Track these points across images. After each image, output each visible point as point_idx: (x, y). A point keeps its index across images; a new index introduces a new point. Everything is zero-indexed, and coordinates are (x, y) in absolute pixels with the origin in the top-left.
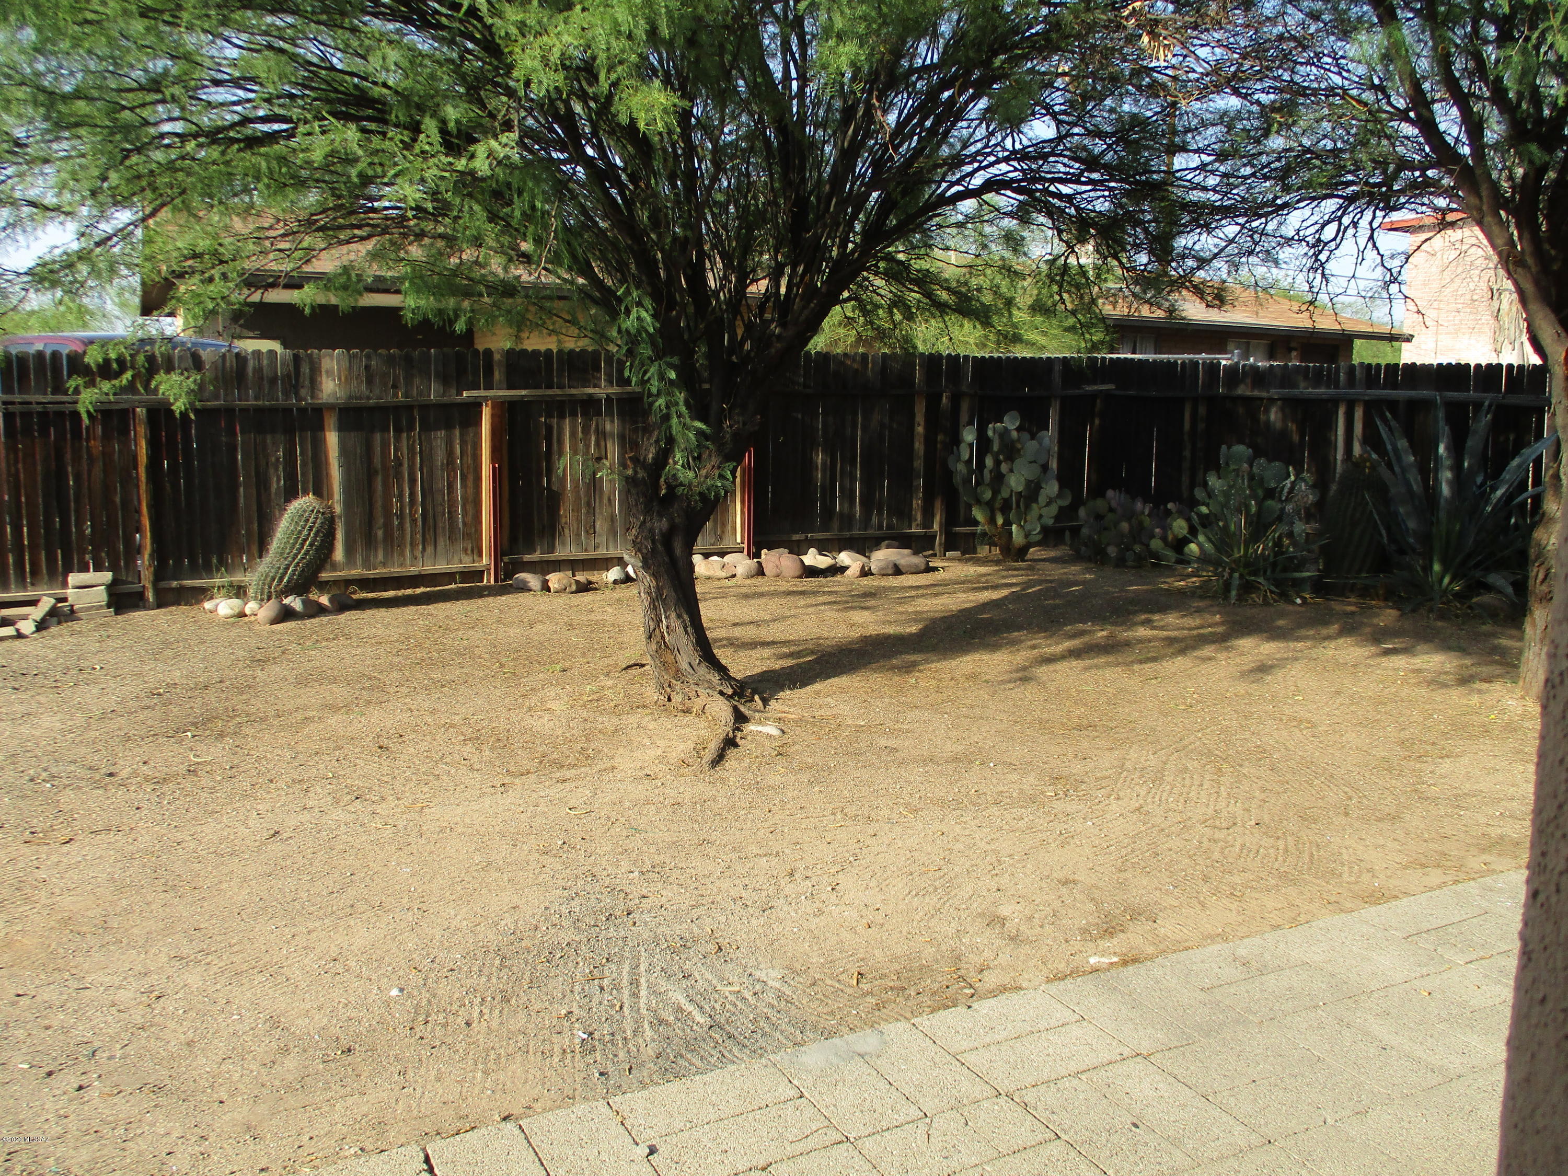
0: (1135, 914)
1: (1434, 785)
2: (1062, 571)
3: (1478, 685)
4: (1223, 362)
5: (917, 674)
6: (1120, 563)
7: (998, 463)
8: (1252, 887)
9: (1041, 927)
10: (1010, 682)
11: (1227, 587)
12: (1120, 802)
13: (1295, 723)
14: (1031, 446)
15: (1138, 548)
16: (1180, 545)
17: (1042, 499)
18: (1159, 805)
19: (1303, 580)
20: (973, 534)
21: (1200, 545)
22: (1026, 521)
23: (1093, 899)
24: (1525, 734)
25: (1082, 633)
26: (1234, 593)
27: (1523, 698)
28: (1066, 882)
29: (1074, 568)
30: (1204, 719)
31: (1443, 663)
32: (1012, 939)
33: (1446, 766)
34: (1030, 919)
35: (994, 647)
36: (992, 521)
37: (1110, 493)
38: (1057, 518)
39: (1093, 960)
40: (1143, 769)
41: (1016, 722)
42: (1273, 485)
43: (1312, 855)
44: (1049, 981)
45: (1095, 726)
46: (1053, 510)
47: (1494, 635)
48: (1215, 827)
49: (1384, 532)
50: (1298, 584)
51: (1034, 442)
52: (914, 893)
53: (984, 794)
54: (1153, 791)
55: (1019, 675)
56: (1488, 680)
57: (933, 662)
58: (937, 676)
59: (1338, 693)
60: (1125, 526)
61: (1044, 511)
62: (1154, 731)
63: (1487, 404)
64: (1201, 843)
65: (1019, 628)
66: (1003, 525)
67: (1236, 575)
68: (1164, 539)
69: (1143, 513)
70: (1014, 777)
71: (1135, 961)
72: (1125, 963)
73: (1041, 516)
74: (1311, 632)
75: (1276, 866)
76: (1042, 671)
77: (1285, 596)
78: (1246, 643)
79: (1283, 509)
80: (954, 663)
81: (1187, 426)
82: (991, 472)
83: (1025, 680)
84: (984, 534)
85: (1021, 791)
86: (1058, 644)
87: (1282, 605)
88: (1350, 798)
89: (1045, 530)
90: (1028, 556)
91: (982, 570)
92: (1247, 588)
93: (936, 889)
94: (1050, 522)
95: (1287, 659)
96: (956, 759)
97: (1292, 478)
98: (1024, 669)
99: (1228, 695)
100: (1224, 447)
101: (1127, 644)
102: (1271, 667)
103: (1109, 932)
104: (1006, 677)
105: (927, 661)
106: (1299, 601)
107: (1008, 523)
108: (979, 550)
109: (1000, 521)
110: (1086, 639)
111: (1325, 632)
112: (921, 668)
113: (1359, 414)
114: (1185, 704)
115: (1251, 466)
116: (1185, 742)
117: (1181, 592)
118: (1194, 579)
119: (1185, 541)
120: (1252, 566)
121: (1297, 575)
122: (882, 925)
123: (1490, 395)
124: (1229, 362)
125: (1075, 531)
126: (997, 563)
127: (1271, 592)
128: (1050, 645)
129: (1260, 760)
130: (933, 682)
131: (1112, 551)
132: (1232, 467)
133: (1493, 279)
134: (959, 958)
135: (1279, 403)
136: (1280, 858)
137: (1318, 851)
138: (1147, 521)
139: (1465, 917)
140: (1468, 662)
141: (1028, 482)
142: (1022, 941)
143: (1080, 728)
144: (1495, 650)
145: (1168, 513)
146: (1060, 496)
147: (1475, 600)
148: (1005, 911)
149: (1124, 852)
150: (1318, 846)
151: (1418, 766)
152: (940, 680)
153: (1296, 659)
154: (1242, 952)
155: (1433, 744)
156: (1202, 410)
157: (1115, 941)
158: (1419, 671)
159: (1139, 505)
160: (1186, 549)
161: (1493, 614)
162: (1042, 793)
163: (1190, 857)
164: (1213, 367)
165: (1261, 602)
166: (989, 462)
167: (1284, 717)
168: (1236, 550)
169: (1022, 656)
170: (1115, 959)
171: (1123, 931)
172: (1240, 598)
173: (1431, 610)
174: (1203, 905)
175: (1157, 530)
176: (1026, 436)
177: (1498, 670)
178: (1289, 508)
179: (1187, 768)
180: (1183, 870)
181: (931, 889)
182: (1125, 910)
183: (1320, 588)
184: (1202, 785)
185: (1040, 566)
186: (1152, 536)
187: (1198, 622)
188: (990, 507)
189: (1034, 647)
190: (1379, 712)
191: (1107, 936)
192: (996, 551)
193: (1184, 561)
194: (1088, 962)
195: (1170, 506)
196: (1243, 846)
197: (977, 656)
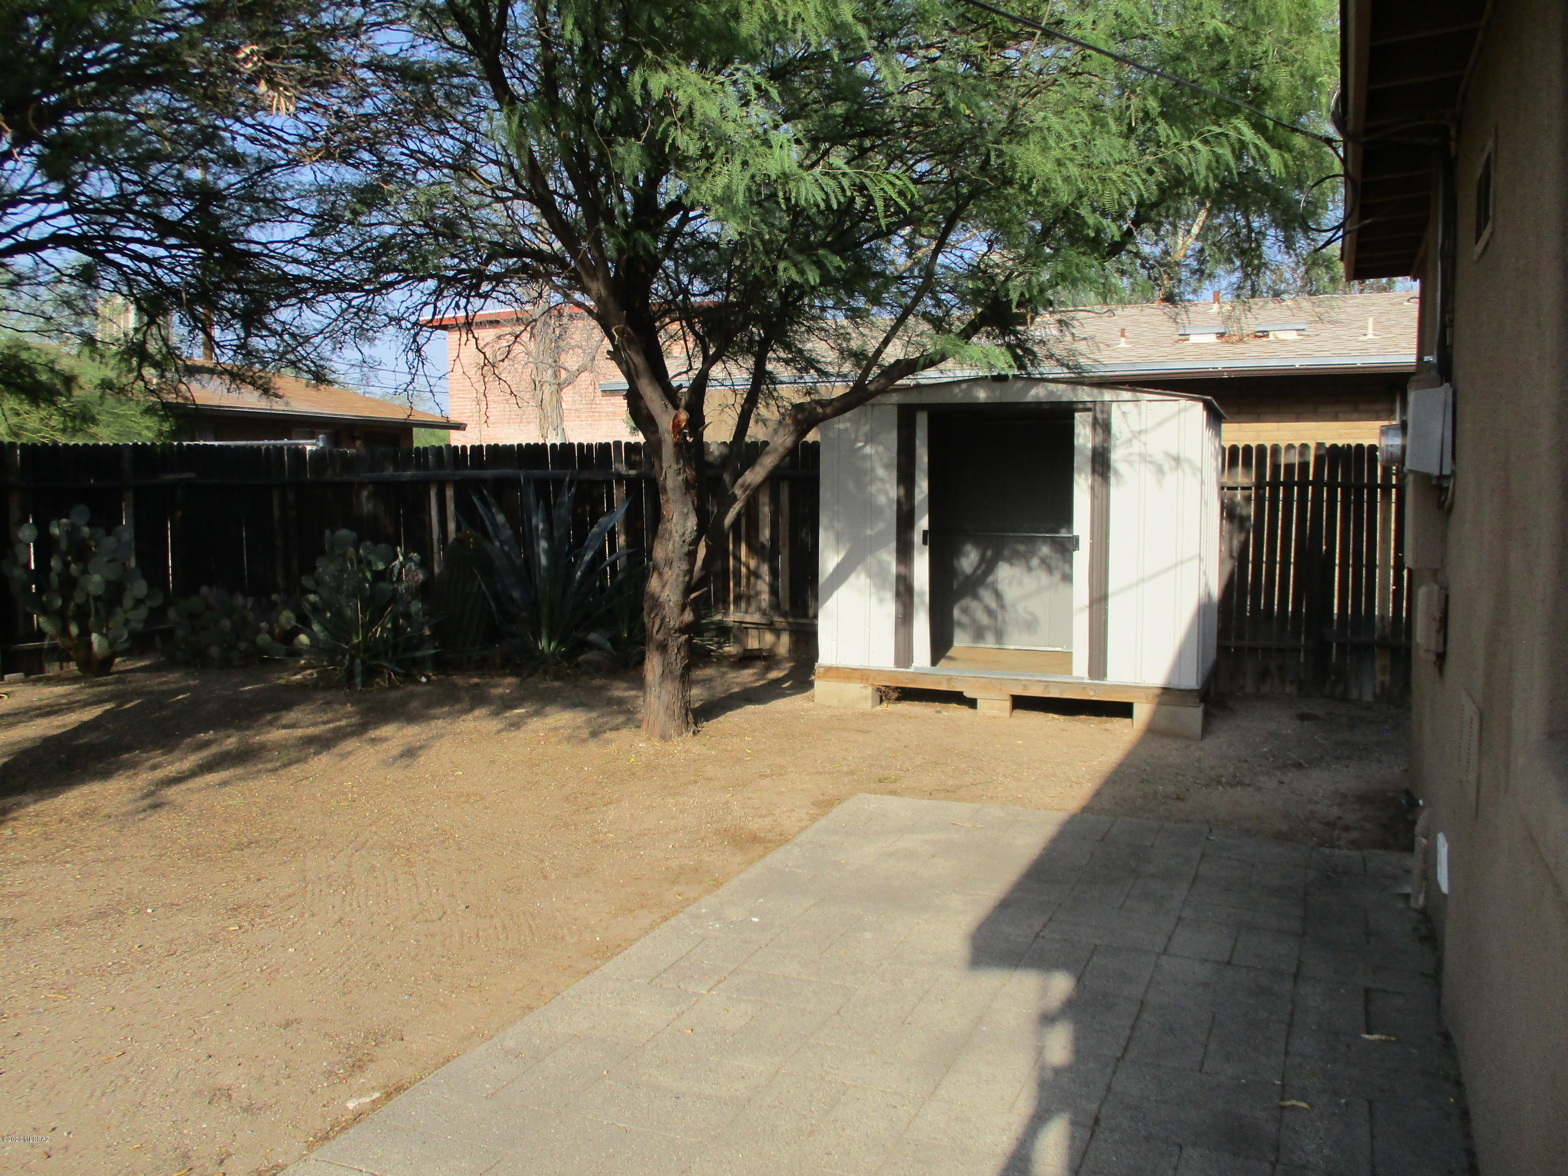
0: (379, 1038)
1: (609, 832)
2: (158, 680)
3: (609, 735)
4: (309, 448)
5: (11, 823)
6: (225, 664)
7: (66, 565)
8: (486, 974)
9: (277, 1084)
10: (139, 812)
11: (350, 674)
12: (316, 919)
13: (463, 799)
14: (110, 542)
15: (243, 645)
16: (289, 636)
17: (128, 602)
18: (360, 912)
19: (424, 659)
20: (39, 651)
21: (312, 636)
22: (108, 629)
23: (326, 1034)
24: (664, 771)
25: (206, 744)
26: (358, 680)
27: (649, 739)
28: (287, 1025)
29: (172, 677)
30: (373, 812)
31: (574, 720)
32: (246, 1110)
33: (612, 813)
34: (260, 1079)
35: (106, 775)
36: (65, 631)
37: (204, 590)
38: (147, 621)
39: (351, 1105)
40: (328, 877)
41: (161, 856)
42: (381, 566)
43: (530, 926)
44: (310, 1146)
45: (257, 842)
46: (143, 612)
47: (604, 688)
48: (426, 921)
49: (493, 604)
50: (418, 665)
51: (111, 538)
52: (98, 1093)
53: (152, 947)
54: (348, 898)
55: (148, 801)
56: (616, 728)
57: (27, 805)
58: (40, 820)
59: (493, 762)
60: (226, 623)
61: (130, 615)
62: (324, 834)
63: (567, 479)
64: (418, 941)
65: (130, 749)
66: (79, 636)
67: (358, 661)
68: (271, 632)
69: (245, 607)
70: (184, 918)
71: (399, 1089)
72: (389, 1096)
73: (127, 622)
74: (446, 709)
75: (501, 945)
76: (172, 793)
77: (410, 678)
78: (387, 730)
79: (395, 590)
80: (59, 801)
81: (276, 512)
82: (59, 575)
83: (156, 806)
84: (54, 649)
85: (197, 934)
86: (182, 759)
87: (410, 688)
88: (542, 861)
89: (133, 636)
90: (114, 669)
91: (60, 690)
92: (371, 673)
93: (127, 1080)
94: (140, 627)
95: (433, 738)
96: (102, 915)
97: (401, 558)
98: (151, 794)
99: (388, 782)
100: (328, 533)
101: (263, 747)
102: (421, 747)
103: (358, 1066)
104: (130, 807)
105: (20, 805)
106: (424, 679)
107: (85, 633)
108: (47, 667)
109: (74, 630)
110: (214, 749)
111: (458, 707)
112: (15, 815)
113: (450, 493)
114: (347, 799)
115: (357, 550)
116: (361, 839)
117: (302, 686)
118: (309, 671)
119: (295, 632)
120: (372, 650)
121: (419, 654)
122: (66, 1148)
123: (569, 472)
124: (314, 448)
125: (168, 635)
126: (74, 680)
127: (396, 674)
128: (172, 763)
129: (443, 842)
130: (38, 829)
131: (215, 651)
132: (338, 552)
133: (535, 372)
134: (186, 1156)
135: (371, 487)
136: (501, 937)
137: (534, 920)
138: (251, 616)
139: (689, 948)
140: (594, 715)
141: (108, 583)
142: (260, 1109)
143: (240, 847)
144: (611, 702)
145: (273, 606)
146: (149, 596)
147: (581, 658)
148: (226, 1079)
149: (341, 972)
150: (532, 915)
151: (588, 817)
152: (45, 824)
153: (442, 736)
154: (510, 1043)
155: (593, 794)
156: (291, 497)
157: (369, 1073)
158: (555, 729)
159: (239, 600)
160: (296, 641)
161: (597, 669)
162: (224, 929)
163: (413, 959)
164: (298, 453)
165: (387, 685)
166: (55, 563)
167: (451, 795)
168: (354, 637)
169: (145, 778)
170: (377, 1095)
171: (371, 1060)
172: (364, 684)
173: (545, 672)
174: (444, 1006)
175: (263, 624)
176: (101, 532)
177: (621, 719)
178: (402, 588)
179: (374, 867)
180: (411, 975)
181: (121, 1082)
182: (366, 1037)
183: (442, 665)
184: (396, 880)
185: (130, 677)
186: (258, 631)
187: (330, 715)
188: (61, 618)
189: (154, 768)
190: (537, 774)
191: (358, 1072)
192: (73, 666)
193: (296, 653)
194: (347, 1108)
195: (274, 597)
196: (462, 934)
197: (85, 789)
